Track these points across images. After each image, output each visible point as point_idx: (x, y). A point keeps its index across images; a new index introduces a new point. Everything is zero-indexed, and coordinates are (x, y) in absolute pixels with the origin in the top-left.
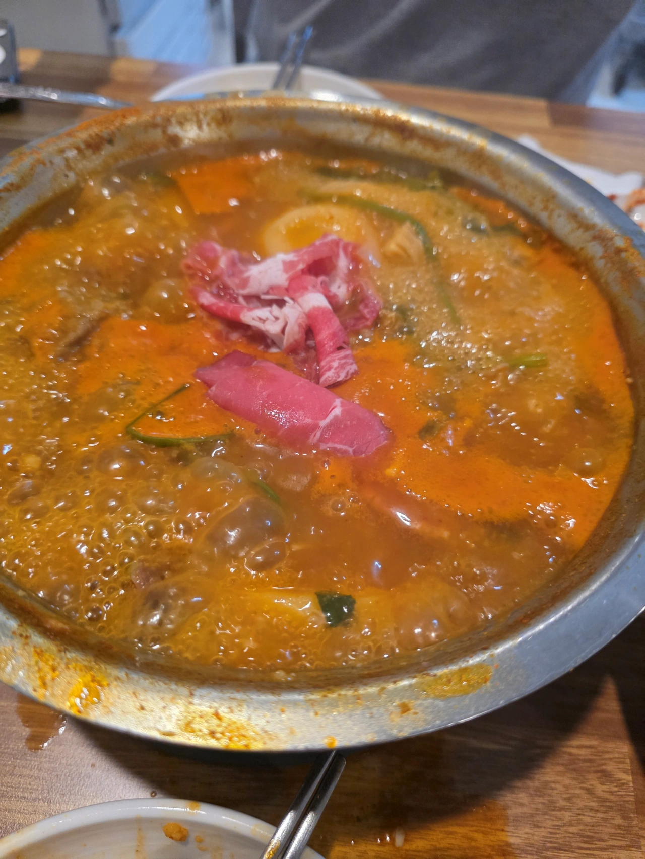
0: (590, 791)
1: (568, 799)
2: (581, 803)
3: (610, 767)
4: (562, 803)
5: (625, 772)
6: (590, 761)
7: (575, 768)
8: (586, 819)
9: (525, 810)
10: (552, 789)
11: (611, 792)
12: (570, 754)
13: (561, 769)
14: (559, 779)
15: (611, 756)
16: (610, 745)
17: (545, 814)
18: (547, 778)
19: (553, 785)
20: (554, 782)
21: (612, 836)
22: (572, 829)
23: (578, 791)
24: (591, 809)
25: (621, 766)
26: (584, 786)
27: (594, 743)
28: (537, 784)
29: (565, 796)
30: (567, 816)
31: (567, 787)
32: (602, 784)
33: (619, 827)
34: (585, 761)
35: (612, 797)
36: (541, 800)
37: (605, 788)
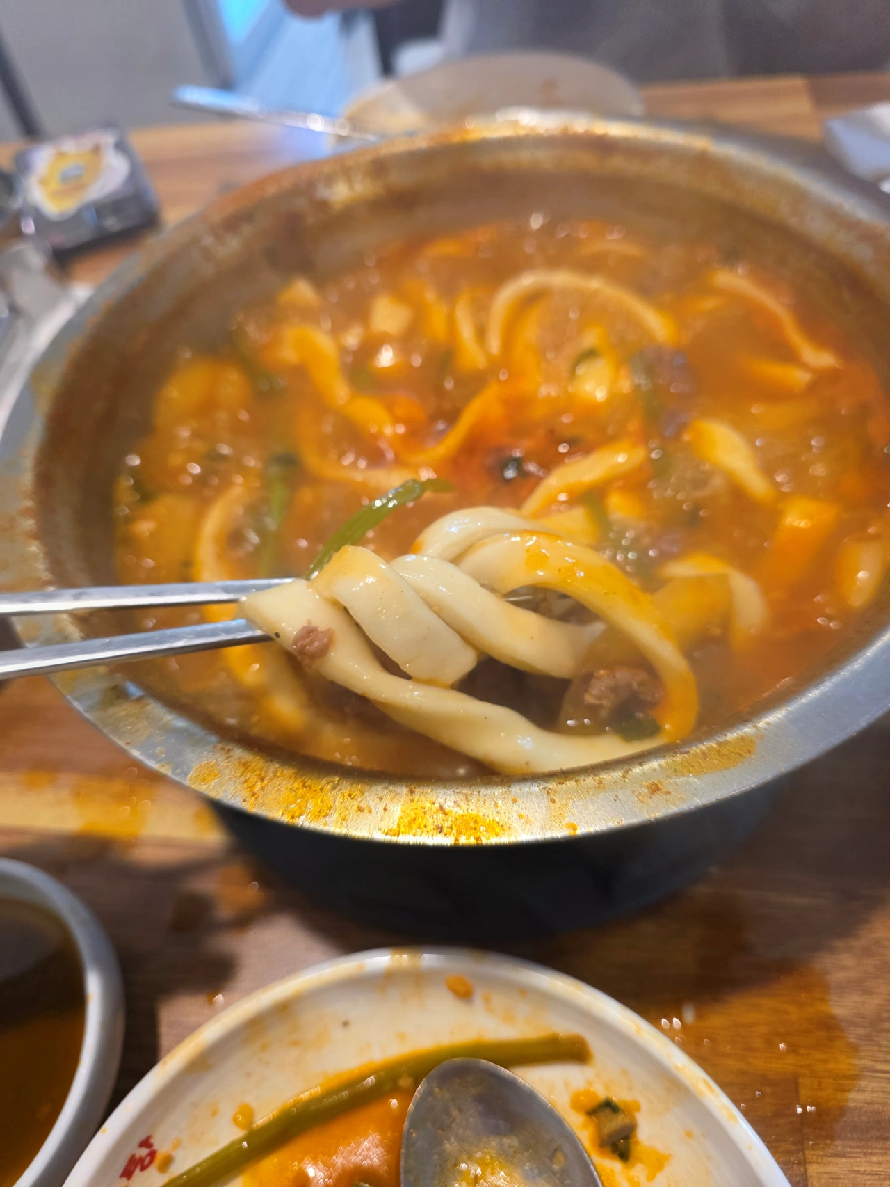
9: (850, 974)
10: (885, 947)
17: (877, 977)
18: (878, 935)
19: (886, 943)
28: (864, 942)
36: (872, 961)
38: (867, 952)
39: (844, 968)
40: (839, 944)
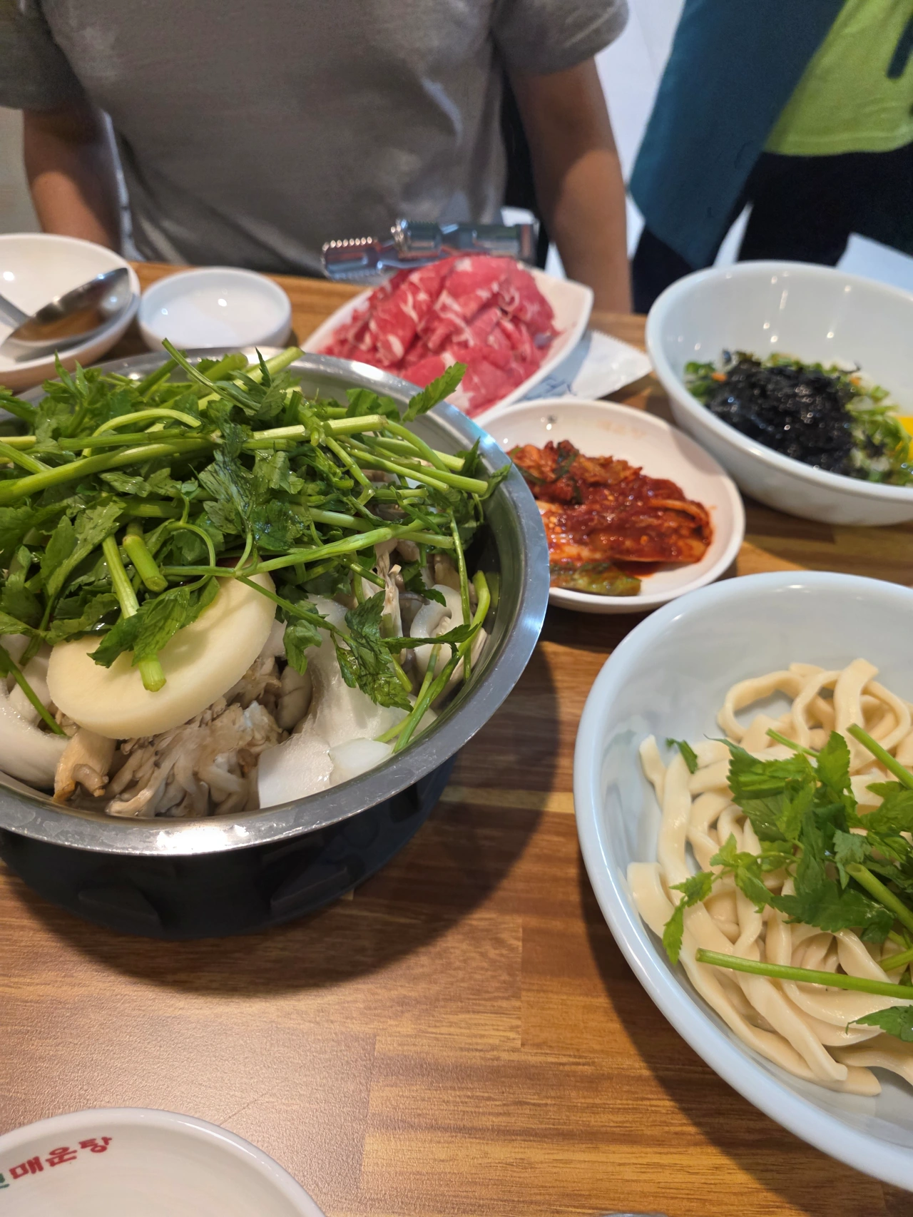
0: (483, 955)
1: (465, 961)
2: (474, 964)
3: (504, 936)
4: (458, 964)
5: (517, 939)
6: (487, 930)
7: (475, 937)
8: (477, 977)
9: (426, 970)
10: (451, 953)
11: (502, 955)
12: (471, 925)
13: (460, 937)
14: (457, 945)
15: (506, 926)
16: (508, 918)
17: (442, 972)
18: (449, 945)
19: (452, 950)
20: (452, 947)
21: (498, 989)
22: (462, 985)
23: (473, 955)
24: (482, 968)
25: (514, 934)
26: (480, 950)
27: (493, 915)
28: (438, 949)
29: (461, 958)
30: (461, 974)
31: (464, 952)
32: (495, 949)
33: (504, 982)
34: (482, 930)
35: (503, 959)
36: (441, 962)
37: (497, 952)
38: (440, 955)
39: (423, 966)
40: (423, 950)
